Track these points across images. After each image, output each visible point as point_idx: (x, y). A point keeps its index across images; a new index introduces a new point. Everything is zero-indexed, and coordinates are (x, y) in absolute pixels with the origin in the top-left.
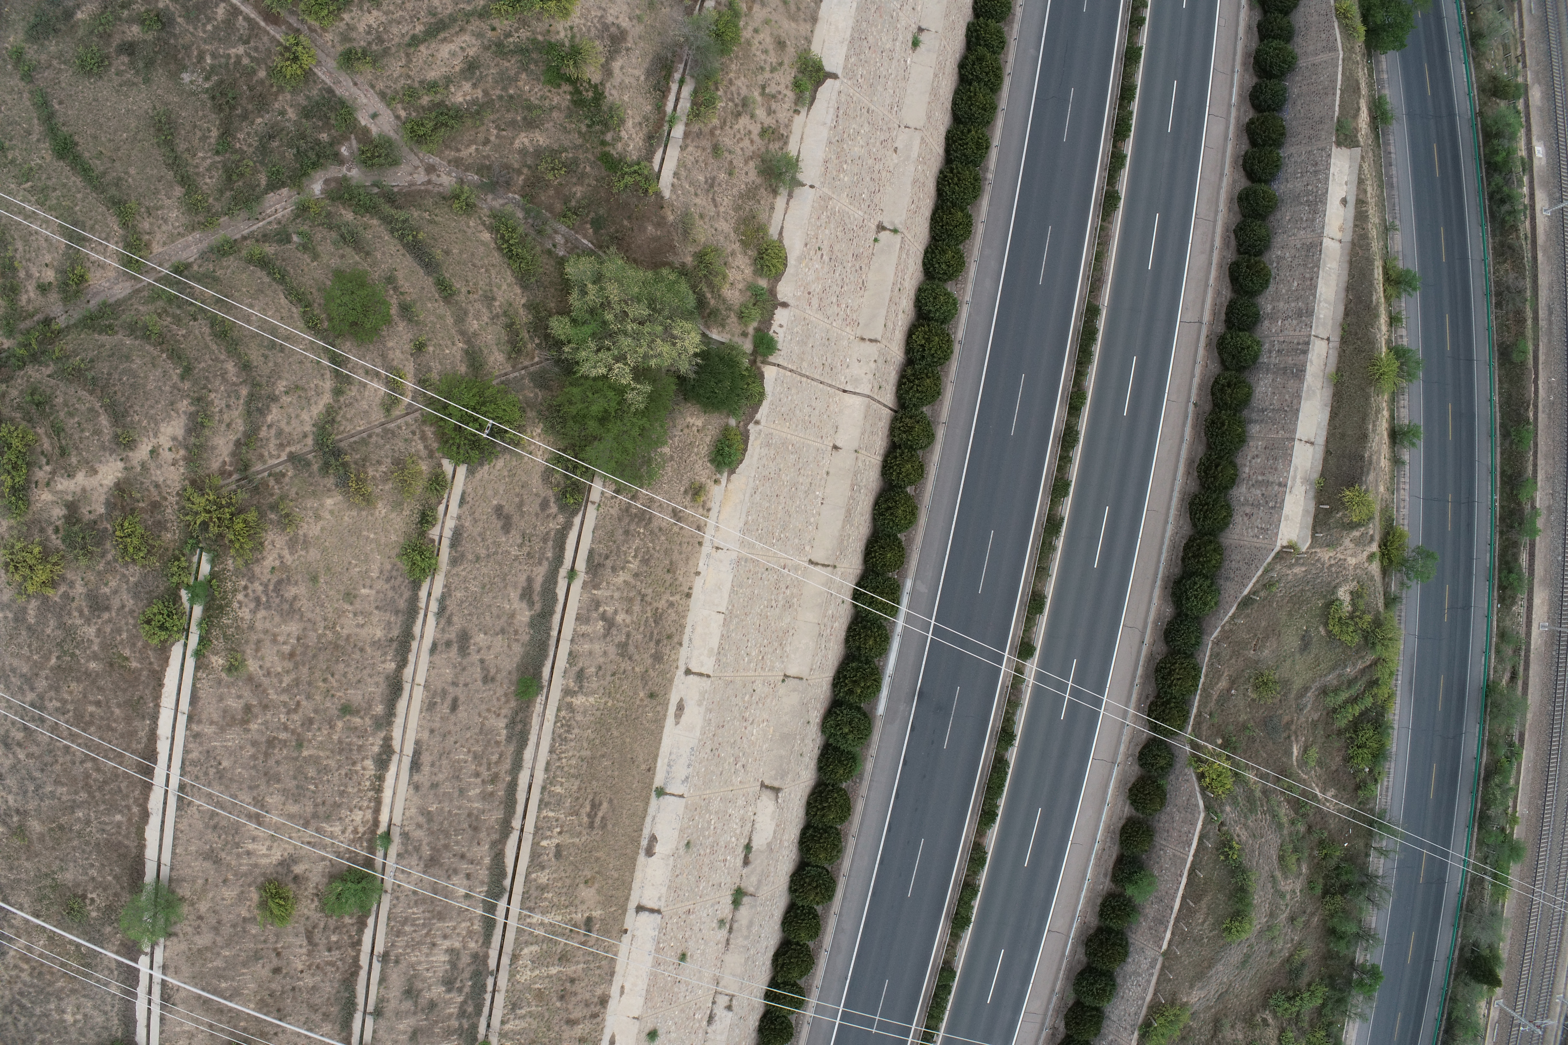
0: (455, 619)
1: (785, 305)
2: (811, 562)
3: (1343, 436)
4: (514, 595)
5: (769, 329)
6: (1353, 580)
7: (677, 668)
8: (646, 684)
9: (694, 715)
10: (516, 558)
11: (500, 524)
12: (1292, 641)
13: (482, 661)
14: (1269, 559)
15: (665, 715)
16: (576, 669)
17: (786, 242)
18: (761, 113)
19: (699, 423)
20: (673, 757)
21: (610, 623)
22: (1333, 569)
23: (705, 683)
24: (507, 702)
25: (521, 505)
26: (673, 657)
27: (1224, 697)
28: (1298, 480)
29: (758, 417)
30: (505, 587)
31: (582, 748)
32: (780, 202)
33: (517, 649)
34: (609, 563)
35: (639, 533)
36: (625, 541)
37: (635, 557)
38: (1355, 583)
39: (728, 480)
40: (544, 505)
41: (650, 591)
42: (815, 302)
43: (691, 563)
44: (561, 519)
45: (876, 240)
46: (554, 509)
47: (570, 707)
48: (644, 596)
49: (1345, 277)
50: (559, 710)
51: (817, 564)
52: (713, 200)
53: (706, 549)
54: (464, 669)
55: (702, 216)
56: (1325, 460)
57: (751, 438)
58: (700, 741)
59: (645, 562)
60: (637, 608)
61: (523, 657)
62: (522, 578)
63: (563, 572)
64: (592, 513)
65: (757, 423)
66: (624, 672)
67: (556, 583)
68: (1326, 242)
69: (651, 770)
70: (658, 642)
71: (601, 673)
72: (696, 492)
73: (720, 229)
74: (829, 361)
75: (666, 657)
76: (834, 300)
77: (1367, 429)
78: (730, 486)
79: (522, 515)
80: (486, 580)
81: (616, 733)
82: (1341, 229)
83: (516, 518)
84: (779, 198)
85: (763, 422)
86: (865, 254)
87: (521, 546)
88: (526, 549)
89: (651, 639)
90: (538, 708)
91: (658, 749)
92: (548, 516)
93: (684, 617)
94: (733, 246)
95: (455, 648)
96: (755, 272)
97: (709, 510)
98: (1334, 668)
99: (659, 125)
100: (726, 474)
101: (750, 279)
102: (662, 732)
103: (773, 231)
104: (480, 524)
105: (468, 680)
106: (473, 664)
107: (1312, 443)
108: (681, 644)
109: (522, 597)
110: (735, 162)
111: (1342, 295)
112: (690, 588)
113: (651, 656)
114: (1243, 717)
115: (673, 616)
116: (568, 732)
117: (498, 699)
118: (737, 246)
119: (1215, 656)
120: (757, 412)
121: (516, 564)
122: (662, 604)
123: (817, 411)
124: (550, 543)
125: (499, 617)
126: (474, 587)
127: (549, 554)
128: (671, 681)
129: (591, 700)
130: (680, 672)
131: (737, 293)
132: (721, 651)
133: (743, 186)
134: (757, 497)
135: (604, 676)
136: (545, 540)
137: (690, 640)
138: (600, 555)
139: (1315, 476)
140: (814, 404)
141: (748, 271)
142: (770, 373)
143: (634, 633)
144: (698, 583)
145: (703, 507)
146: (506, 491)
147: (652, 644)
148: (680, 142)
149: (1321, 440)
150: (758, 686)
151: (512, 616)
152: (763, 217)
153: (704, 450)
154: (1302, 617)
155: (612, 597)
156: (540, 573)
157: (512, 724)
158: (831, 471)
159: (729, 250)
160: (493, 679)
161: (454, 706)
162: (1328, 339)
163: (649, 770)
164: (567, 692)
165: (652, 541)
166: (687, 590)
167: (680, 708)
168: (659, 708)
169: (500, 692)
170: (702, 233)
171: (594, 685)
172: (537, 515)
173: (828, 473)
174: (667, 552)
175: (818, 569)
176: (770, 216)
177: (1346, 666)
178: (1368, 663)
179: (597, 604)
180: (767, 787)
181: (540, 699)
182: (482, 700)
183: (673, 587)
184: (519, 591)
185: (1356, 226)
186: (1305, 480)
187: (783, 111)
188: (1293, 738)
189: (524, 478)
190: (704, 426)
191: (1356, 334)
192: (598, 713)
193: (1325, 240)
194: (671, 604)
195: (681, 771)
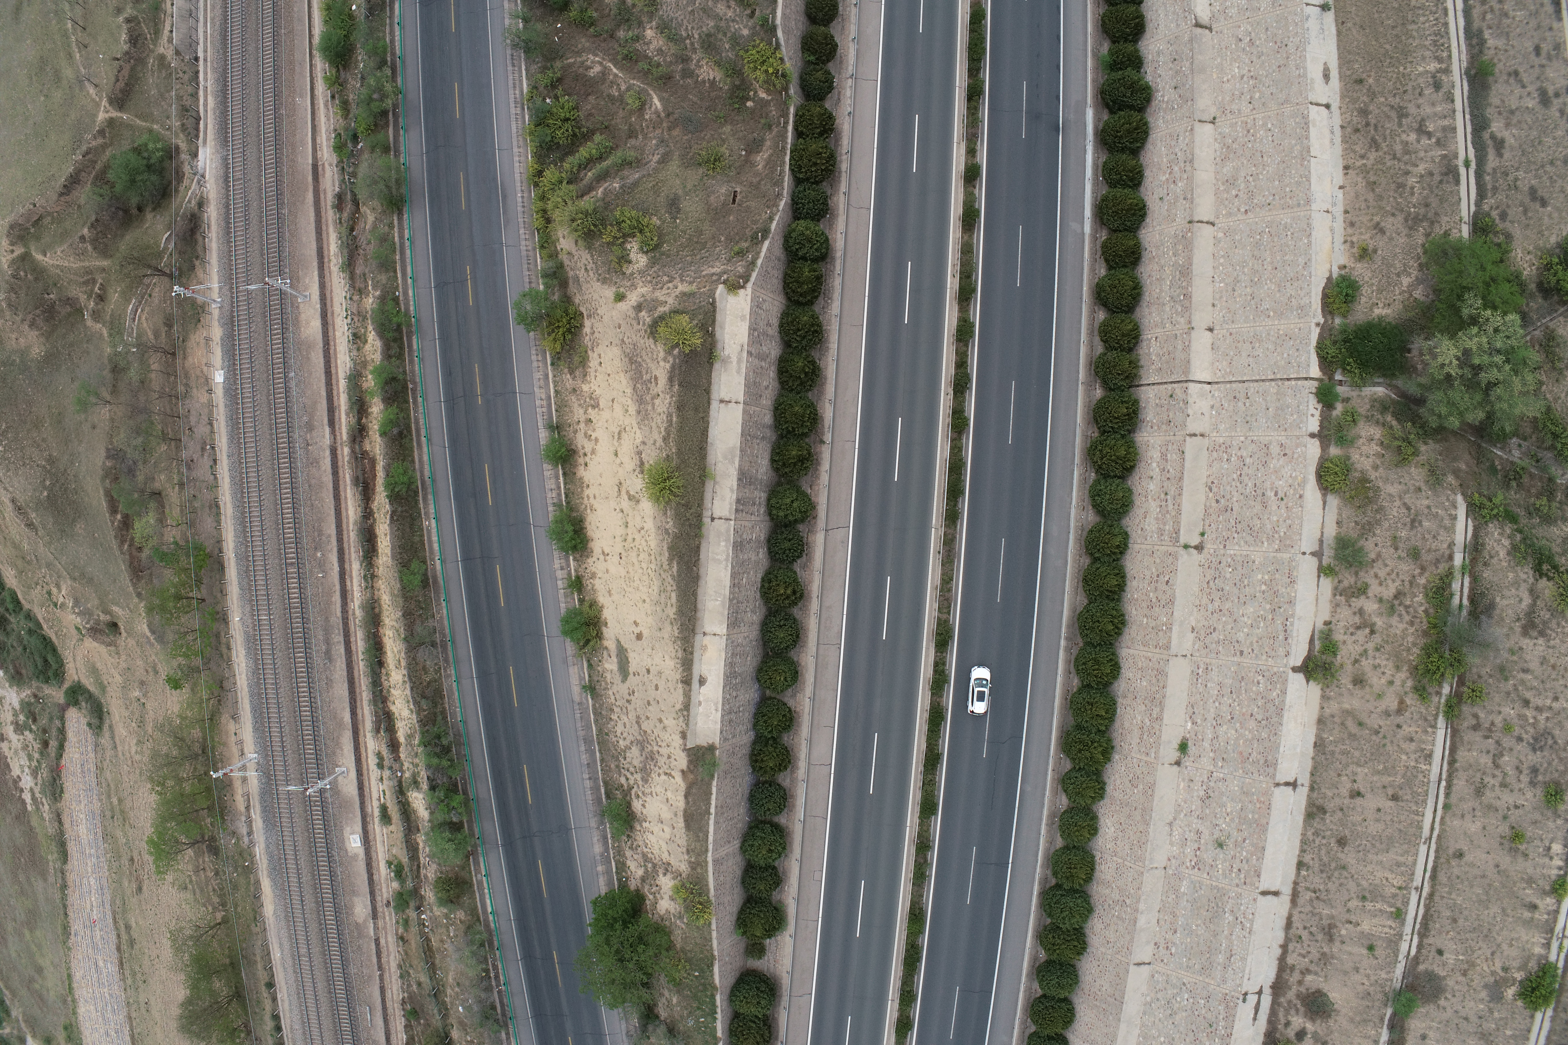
0: (1558, 114)
1: (1312, 435)
2: (1213, 224)
3: (696, 410)
4: (1510, 141)
5: (1322, 411)
6: (632, 274)
7: (1340, 108)
8: (1369, 90)
9: (1315, 72)
10: (1517, 170)
11: (1540, 193)
12: (692, 206)
13: (1524, 87)
14: (754, 275)
15: (1340, 67)
16: (1444, 90)
17: (1318, 495)
18: (1370, 606)
19: (1377, 311)
20: (1321, 36)
21: (1421, 130)
22: (666, 278)
23: (1312, 97)
24: (1492, 59)
25: (1525, 212)
26: (1348, 115)
27: (754, 147)
28: (734, 359)
29: (1318, 330)
30: (1520, 146)
31: (1417, 31)
32: (1331, 531)
33: (1495, 100)
34: (1437, 178)
35: (1414, 206)
36: (1426, 198)
37: (1412, 188)
38: (628, 272)
39: (1331, 272)
40: (1503, 216)
41: (1389, 164)
42: (1275, 449)
43: (1352, 194)
44: (1486, 207)
45: (1202, 534)
46: (1495, 214)
47: (1440, 60)
48: (1394, 157)
49: (700, 591)
50: (1450, 57)
51: (1207, 223)
52: (1409, 509)
53: (1339, 210)
54: (1538, 78)
55: (1420, 489)
56: (710, 383)
57: (1320, 311)
58: (1305, 50)
59: (1401, 186)
60: (1398, 148)
61: (1488, 94)
62: (1507, 155)
63: (1473, 165)
64: (1464, 213)
65: (1318, 325)
66: (1395, 96)
67: (1476, 156)
68: (722, 629)
69: (1340, 23)
70: (1368, 124)
71: (1418, 90)
72: (1364, 254)
73: (1396, 485)
74: (1240, 404)
75: (1355, 114)
76: (1248, 461)
77: (678, 416)
78: (1328, 266)
79: (1522, 204)
80: (1540, 148)
81: (1387, 46)
82: (704, 648)
83: (1527, 200)
84: (1334, 534)
85: (1313, 326)
86: (1214, 517)
87: (1516, 179)
88: (1511, 178)
89: (1376, 126)
90: (1464, 57)
91: (1339, 41)
92: (1497, 208)
93: (1345, 150)
94: (1377, 474)
95: (1551, 93)
96: (1348, 458)
97: (1345, 242)
98: (636, 184)
99: (1474, 561)
100: (1335, 276)
101: (1352, 450)
102: (1339, 54)
103: (1333, 501)
104: (1557, 189)
105: (1531, 71)
106: (1531, 83)
107: (722, 401)
108: (1342, 127)
109: (1502, 141)
110: (1392, 550)
111: (702, 571)
112: (1346, 174)
113: (1371, 113)
114: (727, 129)
115: (1357, 148)
116: (1435, 41)
117: (1500, 60)
118: (1373, 475)
119: (779, 183)
120: (1320, 334)
121: (1516, 165)
122: (1373, 156)
123: (1244, 354)
124: (1489, 187)
125: (1519, 122)
126: (1548, 140)
127: (1488, 178)
128: (1342, 97)
129: (1421, 69)
130: (1335, 106)
131: (1363, 434)
132: (1306, 125)
133: (1378, 532)
134: (1301, 260)
135: (1414, 88)
136: (1495, 189)
137: (1332, 133)
138: (1448, 182)
139: (717, 366)
140: (1251, 359)
141: (1355, 456)
142: (1315, 371)
143: (1395, 127)
144: (1339, 179)
145: (1352, 243)
146: (1540, 219)
147: (1373, 121)
148: (1456, 549)
149: (714, 405)
150: (1246, 108)
151: (1508, 125)
152: (1347, 512)
153: (1365, 290)
154: (684, 232)
155: (1426, 151)
156: (1492, 161)
157: (1482, 42)
158: (1210, 308)
159: (1381, 470)
160: (1509, 74)
161: (1537, 50)
162: (713, 519)
163: (1343, 23)
164: (1447, 71)
165: (1398, 204)
166: (1350, 171)
167: (1326, 76)
168: (1349, 73)
169: (1500, 66)
170: (1416, 474)
171: (1421, 80)
172: (1508, 206)
173: (1213, 305)
174: (1380, 198)
175: (1205, 219)
176: (1340, 514)
177: (621, 188)
178: (586, 198)
179: (1438, 142)
180: (1206, 28)
181: (1465, 64)
182: (1515, 58)
183: (1364, 171)
184: (1507, 145)
185: (692, 653)
186: (726, 361)
187: (1346, 617)
188: (663, 115)
189: (1528, 232)
190: (1371, 310)
191: (690, 525)
192: (1410, 59)
193: (725, 631)
194: (1362, 157)
195: (1312, 25)
